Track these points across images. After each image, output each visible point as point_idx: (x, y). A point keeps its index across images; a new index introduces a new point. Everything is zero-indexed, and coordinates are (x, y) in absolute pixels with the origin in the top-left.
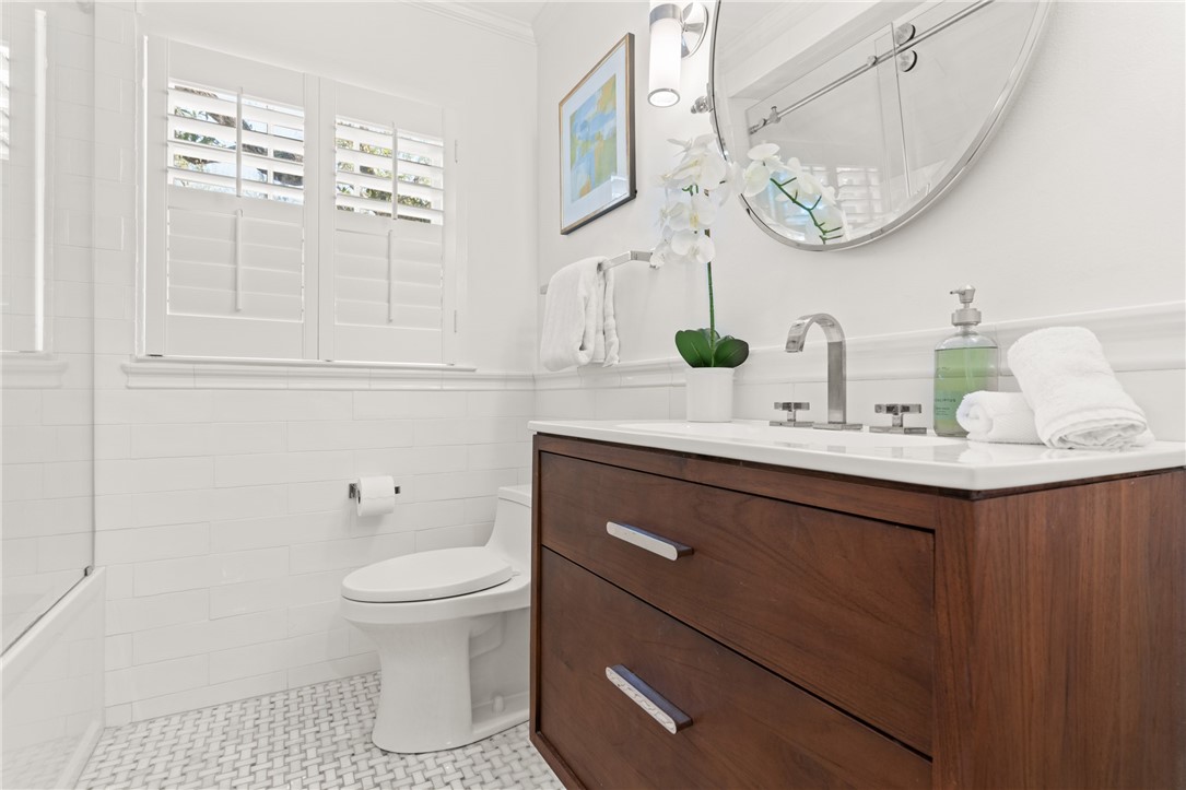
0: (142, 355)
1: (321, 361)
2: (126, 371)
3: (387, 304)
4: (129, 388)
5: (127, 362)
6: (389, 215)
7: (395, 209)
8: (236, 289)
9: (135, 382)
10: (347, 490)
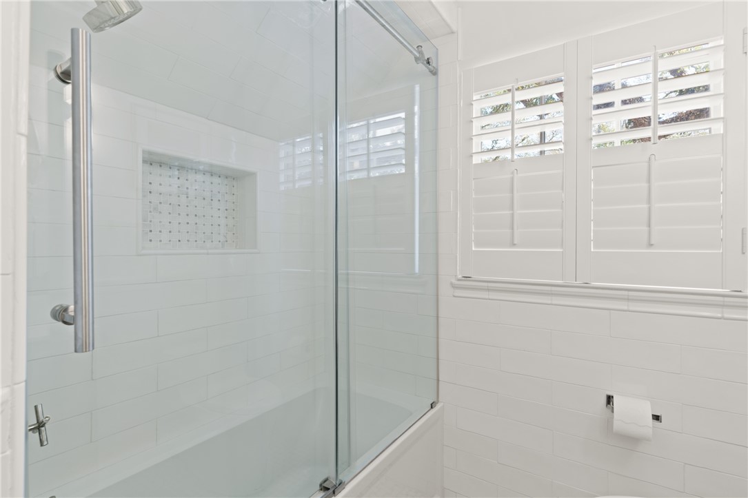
0: (460, 277)
1: (578, 283)
2: (454, 287)
3: (646, 228)
4: (454, 296)
5: (454, 281)
6: (649, 139)
7: (655, 131)
8: (513, 229)
9: (459, 293)
10: (604, 400)
